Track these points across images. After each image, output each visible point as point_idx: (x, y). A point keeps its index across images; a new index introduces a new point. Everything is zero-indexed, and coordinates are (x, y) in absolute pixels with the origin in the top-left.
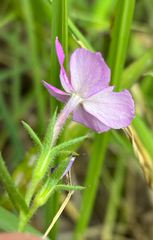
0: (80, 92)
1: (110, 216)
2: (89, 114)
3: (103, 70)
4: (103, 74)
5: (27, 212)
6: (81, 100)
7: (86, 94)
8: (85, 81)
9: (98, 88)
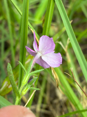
0: (41, 52)
1: (40, 101)
2: (43, 60)
3: (52, 45)
4: (52, 46)
5: (19, 97)
6: (41, 55)
7: (43, 53)
8: (44, 48)
9: (49, 51)
